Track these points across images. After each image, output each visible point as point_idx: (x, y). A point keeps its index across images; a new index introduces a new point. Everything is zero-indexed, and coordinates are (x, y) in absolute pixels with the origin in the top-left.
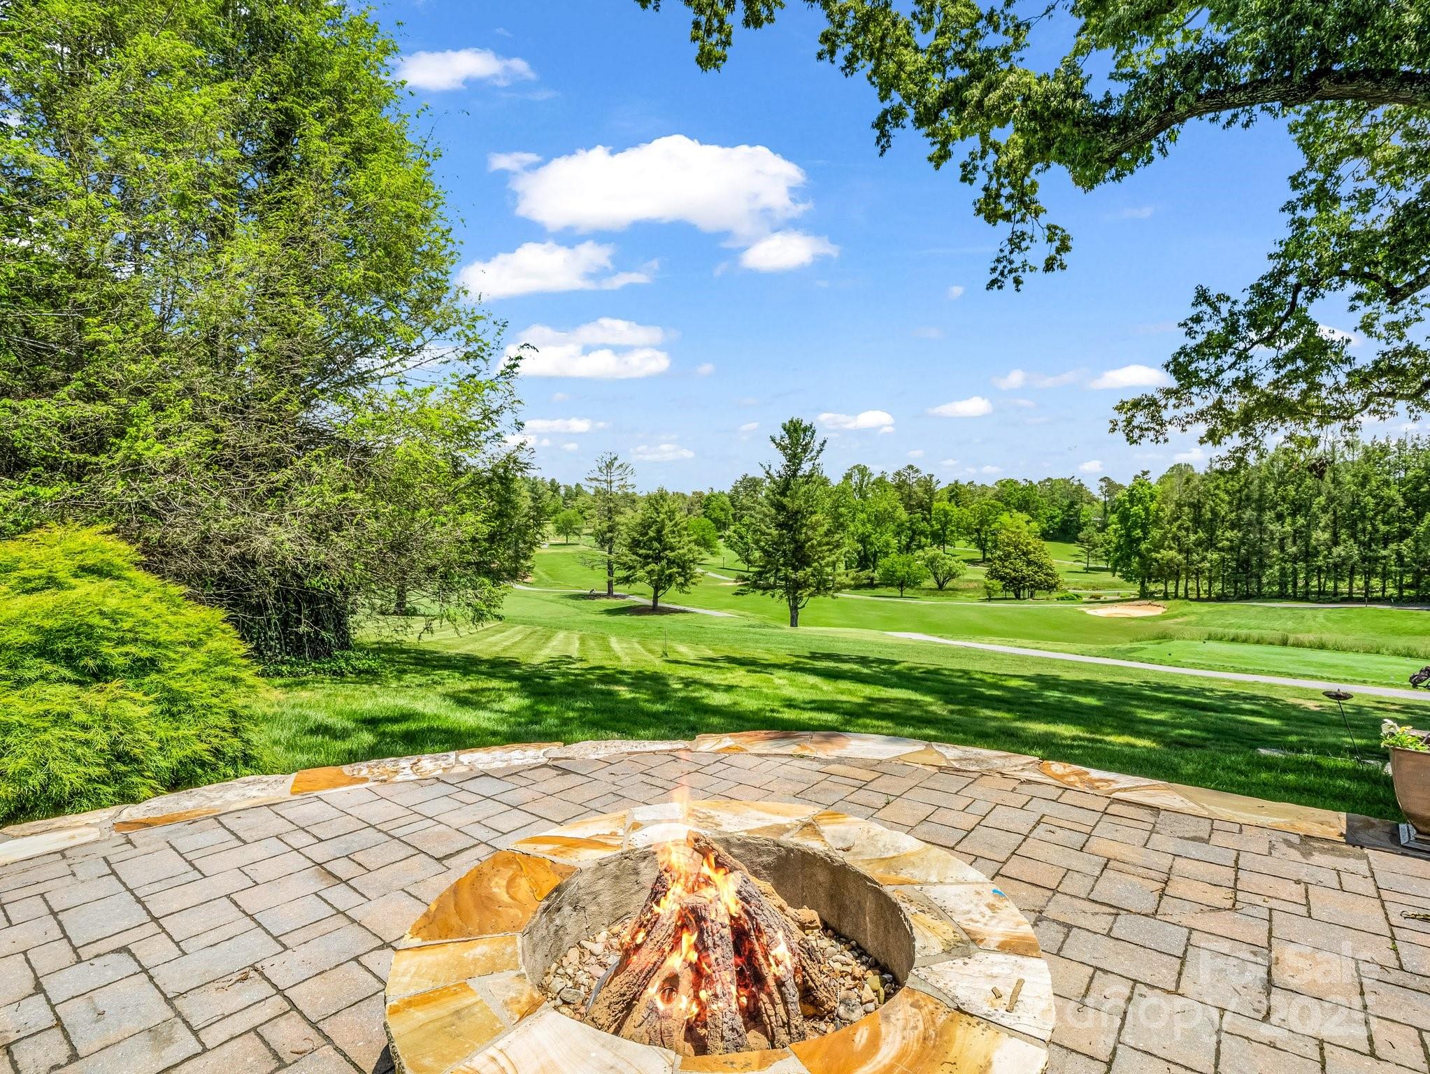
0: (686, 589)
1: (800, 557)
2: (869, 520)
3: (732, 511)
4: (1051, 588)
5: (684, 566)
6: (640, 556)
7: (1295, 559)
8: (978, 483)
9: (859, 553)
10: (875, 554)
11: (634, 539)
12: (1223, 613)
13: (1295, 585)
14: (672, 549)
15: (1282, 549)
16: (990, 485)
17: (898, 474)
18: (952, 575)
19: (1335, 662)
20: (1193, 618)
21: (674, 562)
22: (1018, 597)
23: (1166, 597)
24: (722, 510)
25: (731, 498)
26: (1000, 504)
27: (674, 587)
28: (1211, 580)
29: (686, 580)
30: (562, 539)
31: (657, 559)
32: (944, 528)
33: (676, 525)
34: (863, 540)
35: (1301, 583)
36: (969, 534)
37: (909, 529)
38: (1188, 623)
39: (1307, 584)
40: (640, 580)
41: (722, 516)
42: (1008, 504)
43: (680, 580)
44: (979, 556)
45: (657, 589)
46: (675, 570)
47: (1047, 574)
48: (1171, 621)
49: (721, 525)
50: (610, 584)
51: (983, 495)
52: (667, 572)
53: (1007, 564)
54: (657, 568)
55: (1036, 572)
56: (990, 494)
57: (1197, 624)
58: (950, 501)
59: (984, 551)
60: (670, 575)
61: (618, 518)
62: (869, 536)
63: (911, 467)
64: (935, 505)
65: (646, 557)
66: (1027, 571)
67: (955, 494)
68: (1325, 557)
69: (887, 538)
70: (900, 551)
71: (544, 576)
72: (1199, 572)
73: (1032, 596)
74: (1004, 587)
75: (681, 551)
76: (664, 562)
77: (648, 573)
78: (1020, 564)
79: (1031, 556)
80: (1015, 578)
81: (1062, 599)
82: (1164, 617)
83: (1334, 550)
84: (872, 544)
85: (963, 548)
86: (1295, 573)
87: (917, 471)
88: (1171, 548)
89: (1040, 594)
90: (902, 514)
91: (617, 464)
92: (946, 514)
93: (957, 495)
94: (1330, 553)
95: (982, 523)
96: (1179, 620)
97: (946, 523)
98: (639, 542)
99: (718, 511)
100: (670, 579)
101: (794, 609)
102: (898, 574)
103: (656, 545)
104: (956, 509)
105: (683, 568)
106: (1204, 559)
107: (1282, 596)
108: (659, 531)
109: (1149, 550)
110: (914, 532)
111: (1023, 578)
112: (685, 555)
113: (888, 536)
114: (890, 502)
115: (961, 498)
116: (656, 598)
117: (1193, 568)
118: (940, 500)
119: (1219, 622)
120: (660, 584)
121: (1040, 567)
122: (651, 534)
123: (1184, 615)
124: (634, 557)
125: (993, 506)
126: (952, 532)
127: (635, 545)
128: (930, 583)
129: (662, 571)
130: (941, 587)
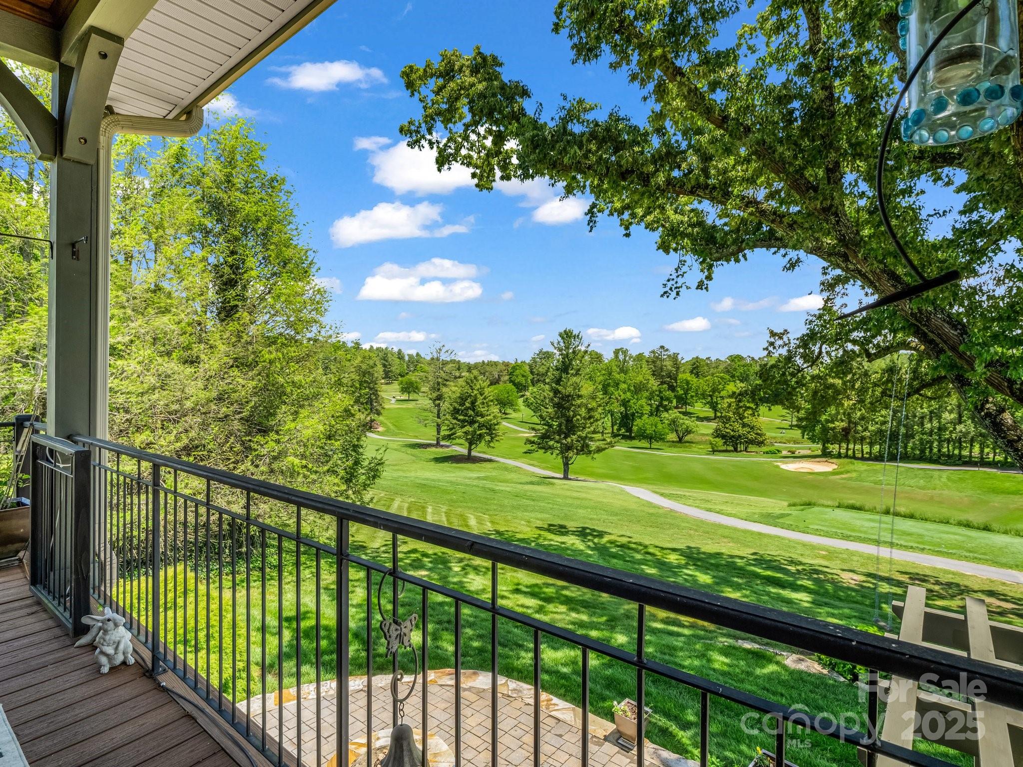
0: (492, 444)
1: (569, 427)
2: (629, 390)
3: (531, 377)
4: (760, 443)
5: (490, 428)
6: (459, 420)
7: (931, 434)
8: (713, 359)
9: (621, 413)
10: (633, 415)
11: (455, 408)
12: (876, 472)
13: (931, 450)
14: (482, 416)
15: (922, 424)
16: (723, 359)
17: (653, 352)
18: (688, 432)
19: (914, 530)
20: (854, 475)
21: (483, 425)
22: (736, 450)
23: (839, 456)
24: (523, 376)
25: (530, 366)
26: (727, 377)
27: (483, 443)
28: (871, 444)
29: (492, 438)
30: (405, 397)
31: (472, 423)
32: (686, 393)
33: (485, 398)
34: (625, 403)
35: (935, 450)
36: (704, 398)
37: (658, 396)
38: (850, 479)
39: (939, 451)
40: (459, 438)
41: (523, 380)
42: (733, 376)
43: (488, 438)
44: (712, 415)
45: (471, 444)
46: (484, 431)
47: (757, 434)
48: (838, 477)
49: (521, 387)
50: (438, 439)
51: (717, 367)
52: (478, 432)
53: (727, 425)
54: (471, 429)
55: (748, 432)
56: (722, 367)
57: (856, 480)
58: (691, 372)
59: (716, 411)
60: (480, 435)
61: (444, 390)
62: (629, 401)
63: (662, 347)
64: (680, 376)
65: (463, 421)
66: (742, 431)
67: (696, 367)
68: (951, 432)
69: (642, 404)
70: (651, 414)
71: (392, 427)
72: (863, 439)
73: (746, 450)
74: (725, 443)
75: (489, 418)
76: (476, 425)
77: (465, 433)
78: (737, 426)
79: (746, 420)
80: (733, 436)
81: (767, 453)
82: (834, 473)
83: (957, 427)
84: (630, 407)
85: (700, 408)
86: (931, 443)
87: (667, 350)
88: (842, 421)
89: (752, 448)
90: (654, 384)
91: (444, 350)
92: (688, 383)
93: (697, 367)
94: (955, 429)
95: (714, 391)
96: (843, 476)
97: (688, 390)
98: (459, 410)
99: (520, 377)
100: (481, 437)
101: (566, 465)
102: (648, 432)
103: (471, 412)
104: (695, 380)
105: (490, 429)
106: (866, 429)
107: (921, 459)
108: (473, 403)
109: (827, 421)
110: (662, 398)
111: (740, 436)
112: (491, 420)
113: (643, 402)
114: (644, 375)
115: (700, 369)
116: (470, 450)
117: (858, 435)
118: (684, 372)
119: (872, 479)
120: (472, 441)
121: (752, 428)
122: (467, 405)
123: (848, 472)
124: (455, 421)
125: (722, 378)
126: (692, 397)
127: (456, 412)
128: (672, 437)
129: (475, 432)
130: (680, 440)
